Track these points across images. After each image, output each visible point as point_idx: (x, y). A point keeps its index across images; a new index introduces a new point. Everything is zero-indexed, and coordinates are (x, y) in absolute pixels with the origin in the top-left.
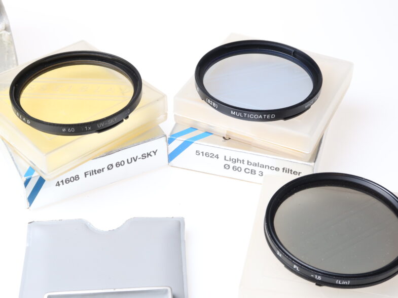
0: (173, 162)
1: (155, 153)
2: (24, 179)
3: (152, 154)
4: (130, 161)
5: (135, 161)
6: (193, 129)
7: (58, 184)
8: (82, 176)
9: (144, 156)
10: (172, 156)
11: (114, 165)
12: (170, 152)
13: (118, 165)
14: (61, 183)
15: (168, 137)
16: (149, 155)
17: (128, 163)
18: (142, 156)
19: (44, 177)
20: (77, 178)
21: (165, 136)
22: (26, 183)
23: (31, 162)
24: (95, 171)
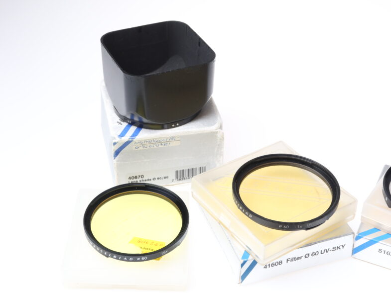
0: (357, 255)
1: (343, 247)
2: (242, 261)
3: (341, 247)
4: (323, 252)
5: (327, 252)
6: (376, 229)
7: (266, 267)
8: (284, 261)
9: (334, 249)
10: (355, 251)
11: (310, 255)
12: (355, 247)
13: (313, 254)
14: (268, 266)
15: (356, 234)
16: (338, 248)
17: (321, 253)
18: (333, 249)
19: (257, 260)
20: (280, 263)
21: (353, 233)
22: (242, 265)
23: (247, 246)
24: (295, 258)
